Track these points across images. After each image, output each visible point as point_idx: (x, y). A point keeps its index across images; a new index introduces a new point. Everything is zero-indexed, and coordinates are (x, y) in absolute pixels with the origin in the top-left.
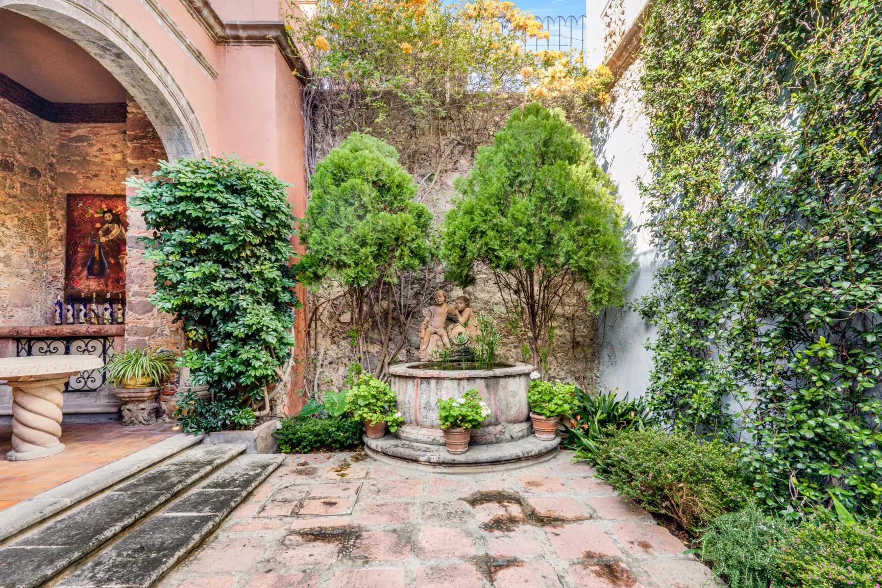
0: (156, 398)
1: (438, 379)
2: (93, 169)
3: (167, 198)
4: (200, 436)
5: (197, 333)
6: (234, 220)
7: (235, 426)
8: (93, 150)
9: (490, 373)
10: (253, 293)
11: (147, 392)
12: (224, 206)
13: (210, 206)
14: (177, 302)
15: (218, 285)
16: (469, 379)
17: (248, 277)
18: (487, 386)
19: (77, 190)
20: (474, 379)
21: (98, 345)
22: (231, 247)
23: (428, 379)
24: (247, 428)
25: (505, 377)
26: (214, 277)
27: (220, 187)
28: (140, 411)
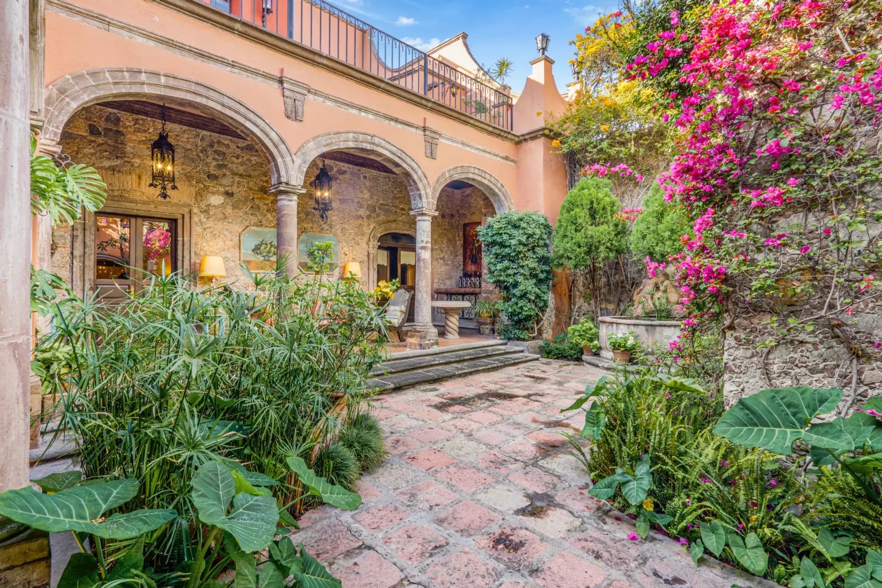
0: (493, 324)
1: (617, 324)
2: (472, 210)
3: (490, 234)
4: (505, 341)
5: (504, 294)
6: (513, 242)
7: (518, 339)
8: (472, 201)
9: (649, 323)
10: (525, 275)
11: (488, 320)
12: (510, 236)
13: (505, 237)
14: (494, 279)
15: (510, 272)
16: (634, 325)
17: (522, 267)
18: (647, 330)
19: (467, 221)
20: (638, 325)
21: (473, 297)
22: (513, 254)
23: (612, 323)
24: (524, 340)
25: (661, 326)
26: (507, 268)
27: (510, 227)
28: (487, 329)
